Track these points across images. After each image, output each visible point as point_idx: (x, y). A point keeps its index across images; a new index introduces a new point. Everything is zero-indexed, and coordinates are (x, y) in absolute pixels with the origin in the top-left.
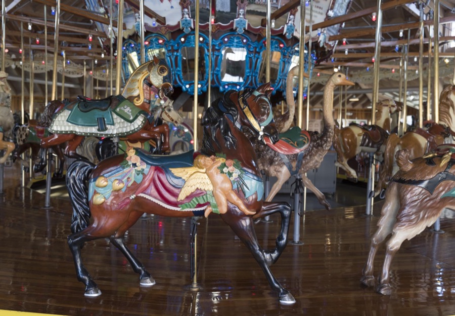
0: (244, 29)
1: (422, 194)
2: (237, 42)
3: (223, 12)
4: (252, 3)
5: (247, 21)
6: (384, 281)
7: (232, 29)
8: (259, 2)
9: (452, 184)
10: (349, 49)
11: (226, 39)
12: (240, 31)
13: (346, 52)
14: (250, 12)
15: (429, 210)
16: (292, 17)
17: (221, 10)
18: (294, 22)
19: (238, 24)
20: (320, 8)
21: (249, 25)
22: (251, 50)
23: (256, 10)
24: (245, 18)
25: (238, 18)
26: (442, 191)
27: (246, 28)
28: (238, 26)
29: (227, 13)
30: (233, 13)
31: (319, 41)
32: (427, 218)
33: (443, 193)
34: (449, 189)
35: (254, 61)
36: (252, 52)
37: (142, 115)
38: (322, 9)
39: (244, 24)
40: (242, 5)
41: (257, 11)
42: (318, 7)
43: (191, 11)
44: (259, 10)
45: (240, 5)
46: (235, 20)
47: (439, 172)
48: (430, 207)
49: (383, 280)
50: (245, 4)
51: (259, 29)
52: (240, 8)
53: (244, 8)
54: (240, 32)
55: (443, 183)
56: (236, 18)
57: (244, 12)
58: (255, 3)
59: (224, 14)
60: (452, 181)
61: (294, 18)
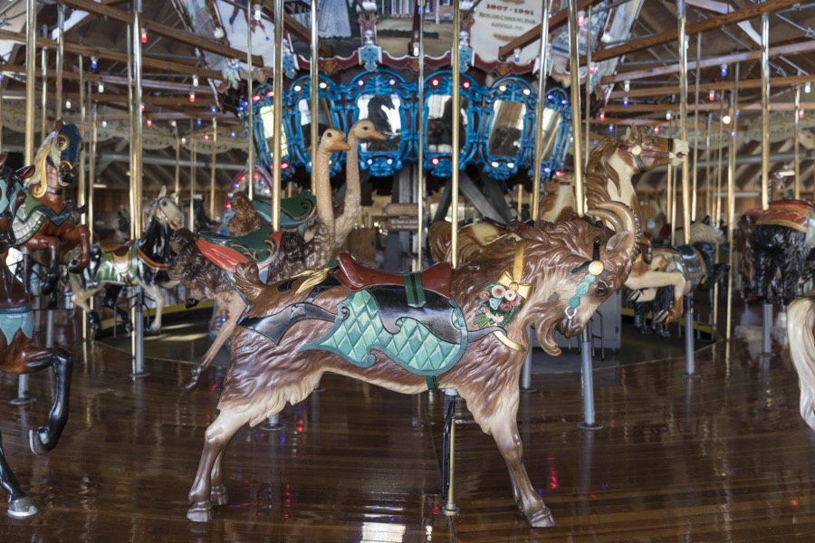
0: (377, 63)
1: (257, 343)
2: (380, 85)
3: (340, 38)
4: (386, 18)
5: (379, 49)
6: (195, 496)
7: (358, 64)
8: (398, 16)
9: (321, 327)
10: (631, 80)
11: (361, 83)
12: (371, 67)
13: (627, 87)
14: (382, 34)
15: (276, 373)
16: (463, 34)
17: (337, 35)
18: (468, 41)
19: (365, 55)
20: (527, 12)
21: (384, 56)
22: (407, 97)
23: (395, 29)
24: (375, 44)
25: (364, 45)
26: (301, 339)
27: (380, 60)
28: (365, 58)
29: (347, 38)
30: (357, 38)
31: (534, 71)
32: (273, 387)
33: (304, 342)
34: (316, 335)
35: (413, 115)
36: (409, 100)
37: (38, 212)
38: (532, 13)
39: (375, 55)
40: (368, 23)
41: (397, 31)
42: (521, 11)
43: (293, 42)
44: (401, 29)
45: (364, 23)
46: (360, 49)
47: (290, 303)
48: (275, 368)
49: (192, 494)
50: (372, 21)
51: (406, 60)
52: (365, 29)
53: (371, 28)
54: (371, 69)
55: (302, 324)
56: (360, 46)
57: (373, 34)
58: (391, 18)
59: (342, 41)
60: (322, 322)
61: (469, 36)
